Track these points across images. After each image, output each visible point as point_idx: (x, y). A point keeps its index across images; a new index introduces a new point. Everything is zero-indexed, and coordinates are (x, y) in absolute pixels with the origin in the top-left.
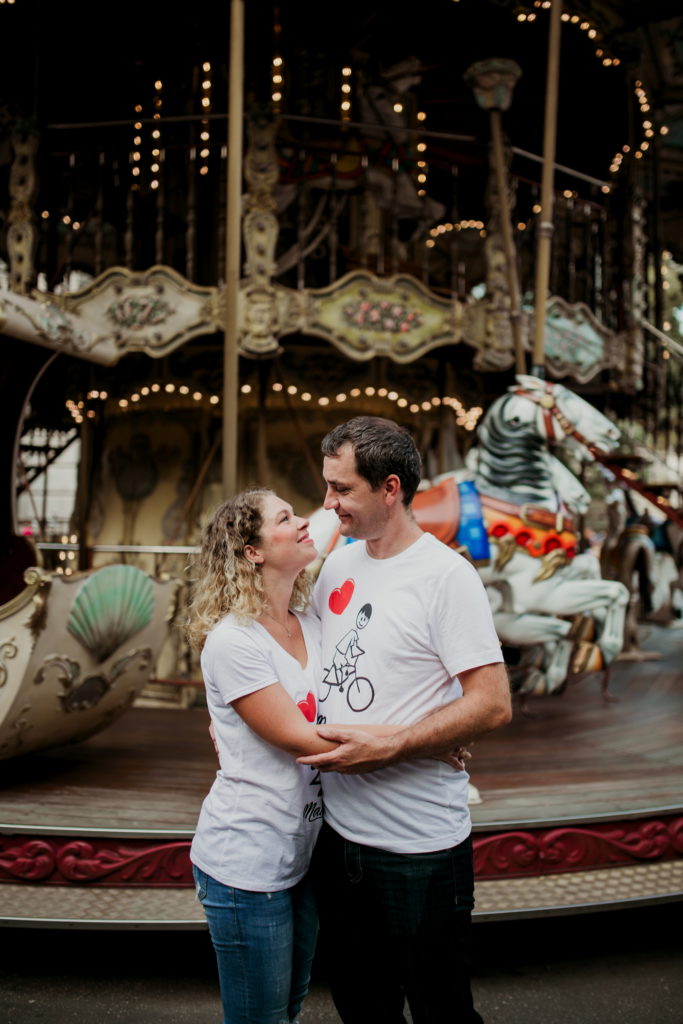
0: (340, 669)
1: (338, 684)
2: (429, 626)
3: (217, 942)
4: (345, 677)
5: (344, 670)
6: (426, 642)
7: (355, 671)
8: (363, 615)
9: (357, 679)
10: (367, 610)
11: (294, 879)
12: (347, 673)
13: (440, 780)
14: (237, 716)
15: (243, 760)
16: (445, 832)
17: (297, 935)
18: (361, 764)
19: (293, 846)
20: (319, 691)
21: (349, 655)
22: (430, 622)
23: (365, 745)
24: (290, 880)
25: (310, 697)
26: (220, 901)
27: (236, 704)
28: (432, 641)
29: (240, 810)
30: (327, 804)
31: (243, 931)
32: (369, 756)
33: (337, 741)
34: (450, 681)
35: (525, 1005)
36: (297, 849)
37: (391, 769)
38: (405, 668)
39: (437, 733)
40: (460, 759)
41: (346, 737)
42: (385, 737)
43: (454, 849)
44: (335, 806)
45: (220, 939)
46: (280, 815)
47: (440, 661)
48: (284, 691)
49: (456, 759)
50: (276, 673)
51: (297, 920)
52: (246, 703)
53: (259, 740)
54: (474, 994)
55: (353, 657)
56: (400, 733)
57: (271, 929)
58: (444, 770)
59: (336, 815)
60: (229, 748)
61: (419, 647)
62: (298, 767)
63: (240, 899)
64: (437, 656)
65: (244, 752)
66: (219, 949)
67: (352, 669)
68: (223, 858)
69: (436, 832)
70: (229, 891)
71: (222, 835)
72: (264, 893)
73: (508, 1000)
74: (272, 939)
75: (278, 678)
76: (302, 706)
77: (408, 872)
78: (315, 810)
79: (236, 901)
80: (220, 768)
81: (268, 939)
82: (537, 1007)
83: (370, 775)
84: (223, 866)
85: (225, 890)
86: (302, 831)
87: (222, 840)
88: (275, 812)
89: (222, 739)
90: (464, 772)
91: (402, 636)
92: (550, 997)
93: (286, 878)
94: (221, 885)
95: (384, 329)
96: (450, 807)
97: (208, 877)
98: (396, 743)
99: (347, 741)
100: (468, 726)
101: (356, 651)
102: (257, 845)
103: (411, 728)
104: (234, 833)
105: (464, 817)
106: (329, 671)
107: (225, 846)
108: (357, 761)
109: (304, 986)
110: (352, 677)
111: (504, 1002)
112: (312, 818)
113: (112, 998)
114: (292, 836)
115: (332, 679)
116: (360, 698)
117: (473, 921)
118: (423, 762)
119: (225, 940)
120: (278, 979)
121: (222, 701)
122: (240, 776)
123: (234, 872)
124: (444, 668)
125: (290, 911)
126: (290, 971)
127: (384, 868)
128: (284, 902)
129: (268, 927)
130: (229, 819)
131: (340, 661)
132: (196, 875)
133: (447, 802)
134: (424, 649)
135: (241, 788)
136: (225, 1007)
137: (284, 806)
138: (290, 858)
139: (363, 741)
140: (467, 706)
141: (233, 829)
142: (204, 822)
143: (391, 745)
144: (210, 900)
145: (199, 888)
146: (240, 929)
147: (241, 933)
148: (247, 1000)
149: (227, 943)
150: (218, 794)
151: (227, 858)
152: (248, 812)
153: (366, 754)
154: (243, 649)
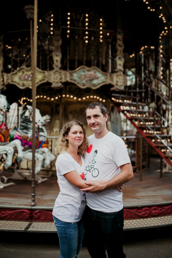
0: (90, 167)
1: (89, 171)
2: (112, 155)
3: (59, 235)
4: (91, 169)
5: (91, 167)
6: (111, 159)
7: (94, 167)
8: (95, 153)
9: (94, 169)
10: (96, 152)
11: (79, 219)
12: (91, 168)
13: (116, 194)
14: (65, 178)
15: (66, 189)
16: (117, 207)
17: (79, 234)
18: (96, 191)
19: (79, 211)
20: (85, 172)
21: (92, 163)
22: (112, 154)
23: (97, 186)
24: (78, 220)
25: (83, 173)
26: (60, 225)
27: (64, 175)
28: (113, 158)
29: (65, 202)
30: (87, 201)
31: (66, 233)
32: (98, 189)
33: (90, 185)
34: (118, 168)
35: (136, 251)
36: (80, 212)
37: (104, 192)
38: (107, 166)
39: (115, 182)
40: (121, 189)
41: (92, 184)
42: (102, 184)
43: (119, 212)
44: (89, 201)
45: (60, 234)
46: (76, 203)
47: (115, 164)
48: (77, 172)
49: (120, 189)
50: (75, 168)
51: (79, 230)
52: (67, 175)
53: (70, 184)
54: (123, 248)
55: (93, 164)
56: (106, 183)
57: (73, 232)
58: (116, 192)
59: (89, 203)
60: (63, 186)
61: (110, 160)
62: (80, 191)
63: (65, 224)
64: (115, 162)
65: (66, 187)
66: (60, 237)
67: (93, 167)
68: (61, 214)
69: (114, 207)
70: (63, 222)
71: (61, 208)
72: (71, 223)
73: (131, 250)
74: (73, 235)
75: (75, 169)
76: (81, 176)
77: (107, 217)
78: (84, 202)
79: (64, 225)
80: (60, 191)
81: (72, 234)
82: (139, 252)
83: (98, 194)
84: (61, 216)
85: (62, 222)
86: (81, 207)
87: (61, 210)
88: (74, 203)
89: (61, 184)
90: (122, 193)
91: (105, 158)
92: (142, 249)
93: (77, 219)
94: (60, 221)
95: (28, 80)
96: (118, 201)
97: (57, 219)
98: (105, 185)
99: (93, 185)
100: (123, 180)
101: (94, 162)
102: (69, 211)
103: (108, 181)
104: (64, 208)
105: (121, 204)
106: (87, 167)
107: (62, 211)
108: (95, 190)
109: (80, 246)
110: (93, 169)
111: (130, 251)
112: (83, 204)
113: (32, 250)
114: (78, 209)
115: (88, 169)
116: (95, 174)
117: (123, 230)
118: (112, 190)
119: (61, 235)
120: (74, 244)
121: (61, 174)
122: (65, 193)
123: (64, 218)
124: (116, 165)
125: (78, 228)
126: (77, 243)
127: (102, 216)
128: (76, 225)
129: (72, 231)
130: (63, 204)
131: (90, 165)
132: (54, 218)
133: (117, 200)
134: (111, 161)
135: (66, 196)
136: (61, 251)
137: (77, 201)
138: (78, 214)
139: (97, 185)
140: (122, 175)
141: (64, 207)
142: (56, 205)
143: (104, 186)
144: (57, 224)
145: (55, 221)
146: (65, 232)
147: (65, 233)
148: (67, 250)
149: (62, 235)
150: (60, 198)
151: (62, 214)
152: (67, 202)
153: (98, 188)
154: (67, 161)
